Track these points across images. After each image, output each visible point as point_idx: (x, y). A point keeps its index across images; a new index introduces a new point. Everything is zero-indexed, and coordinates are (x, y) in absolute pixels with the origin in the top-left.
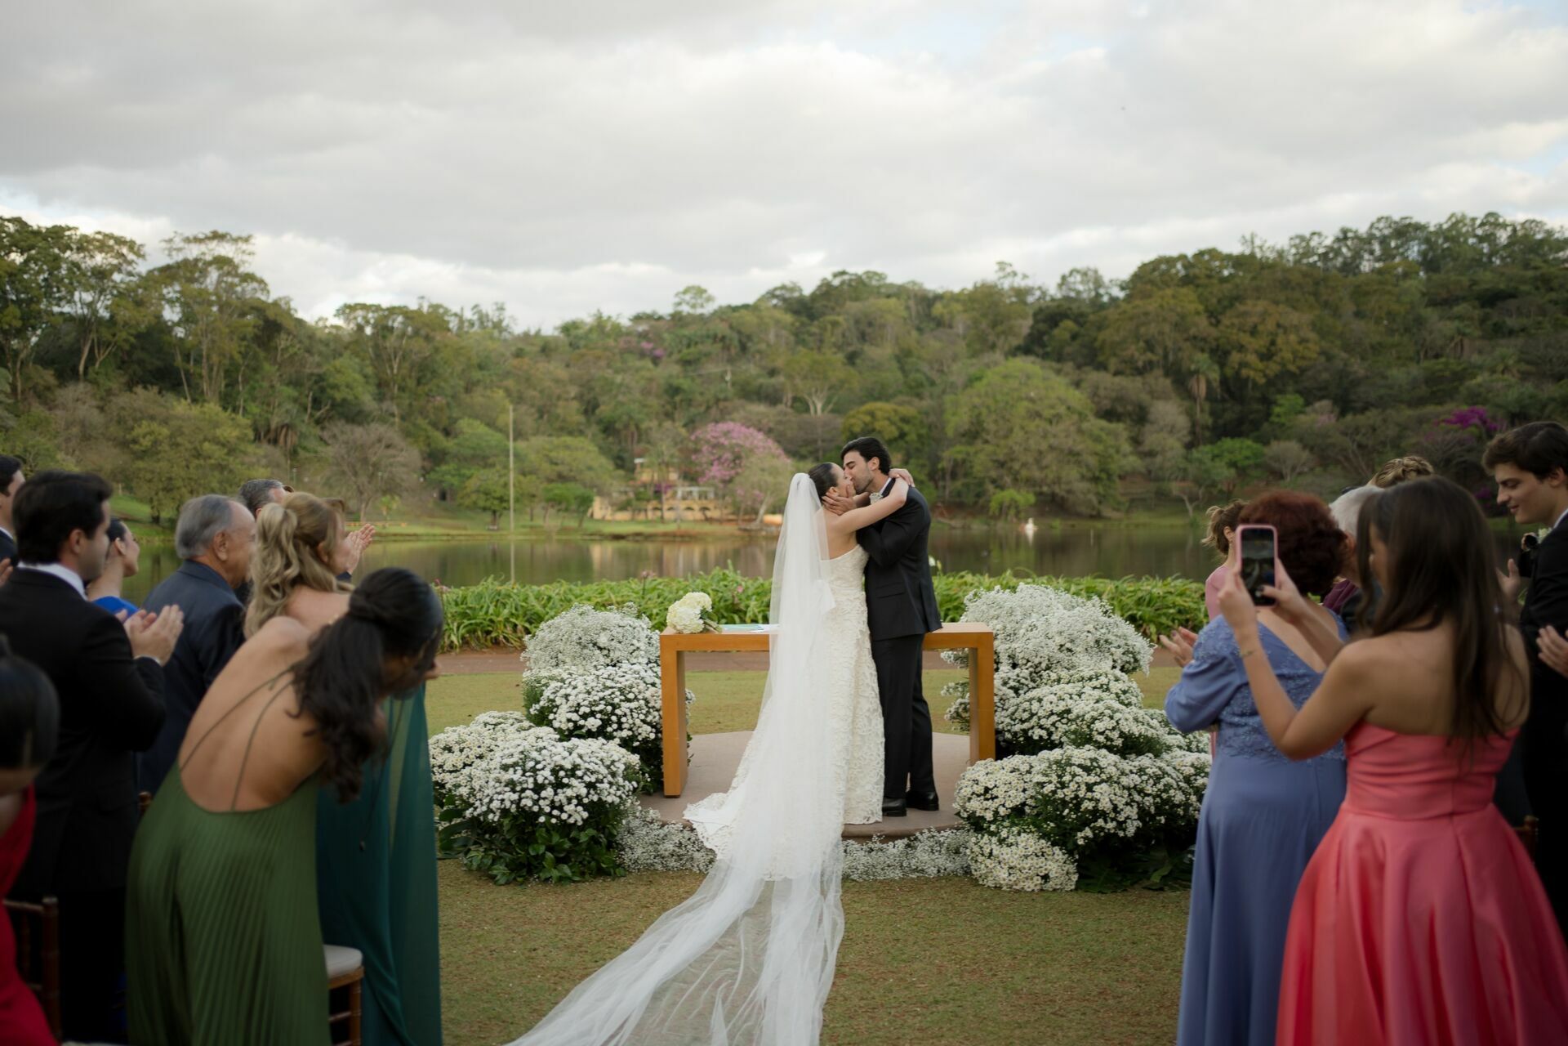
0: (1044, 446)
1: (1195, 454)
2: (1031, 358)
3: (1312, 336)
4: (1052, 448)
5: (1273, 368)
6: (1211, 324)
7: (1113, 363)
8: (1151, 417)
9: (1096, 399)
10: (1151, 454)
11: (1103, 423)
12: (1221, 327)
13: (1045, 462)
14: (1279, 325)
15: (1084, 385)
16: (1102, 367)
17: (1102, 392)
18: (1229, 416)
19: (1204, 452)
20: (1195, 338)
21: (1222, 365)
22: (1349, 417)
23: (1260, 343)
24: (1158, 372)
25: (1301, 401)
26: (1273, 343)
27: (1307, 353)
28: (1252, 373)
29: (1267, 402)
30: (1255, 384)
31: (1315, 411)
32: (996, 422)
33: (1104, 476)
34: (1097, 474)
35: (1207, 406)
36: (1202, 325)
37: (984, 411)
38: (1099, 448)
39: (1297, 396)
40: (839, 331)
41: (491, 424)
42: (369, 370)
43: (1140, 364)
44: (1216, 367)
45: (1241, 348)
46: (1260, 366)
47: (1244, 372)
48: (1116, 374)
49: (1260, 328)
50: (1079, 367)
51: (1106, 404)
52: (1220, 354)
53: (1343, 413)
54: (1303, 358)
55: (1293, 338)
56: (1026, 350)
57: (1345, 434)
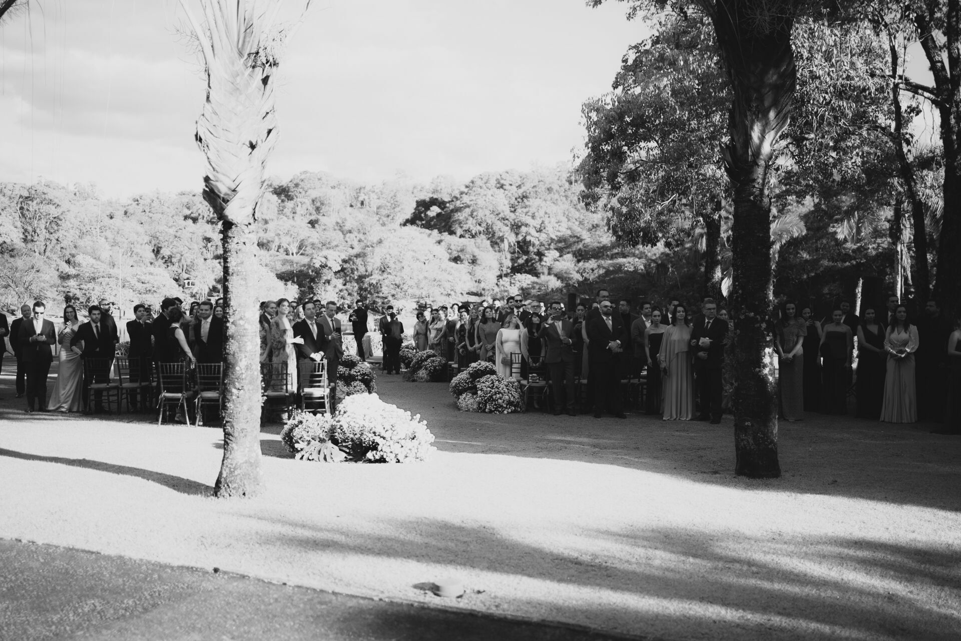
0: (421, 277)
1: (501, 282)
2: (414, 227)
3: (564, 219)
4: (426, 278)
5: (543, 237)
6: (511, 211)
7: (459, 232)
8: (478, 262)
9: (450, 251)
10: (479, 282)
11: (453, 264)
12: (517, 214)
13: (421, 286)
14: (546, 213)
15: (442, 244)
16: (452, 233)
17: (453, 247)
18: (521, 261)
19: (505, 281)
20: (504, 219)
21: (517, 234)
22: (581, 264)
23: (536, 223)
24: (483, 237)
25: (558, 254)
26: (543, 222)
27: (560, 228)
28: (533, 240)
29: (540, 254)
30: (534, 245)
31: (564, 260)
32: (395, 263)
33: (452, 293)
34: (449, 292)
35: (509, 256)
36: (507, 212)
37: (388, 256)
38: (450, 278)
39: (556, 251)
40: (305, 207)
41: (97, 259)
42: (19, 224)
43: (473, 232)
44: (513, 235)
45: (526, 225)
46: (537, 235)
47: (528, 238)
48: (461, 236)
49: (536, 214)
50: (440, 233)
51: (455, 254)
52: (516, 227)
53: (579, 261)
54: (559, 231)
55: (553, 220)
56: (412, 221)
57: (578, 272)
